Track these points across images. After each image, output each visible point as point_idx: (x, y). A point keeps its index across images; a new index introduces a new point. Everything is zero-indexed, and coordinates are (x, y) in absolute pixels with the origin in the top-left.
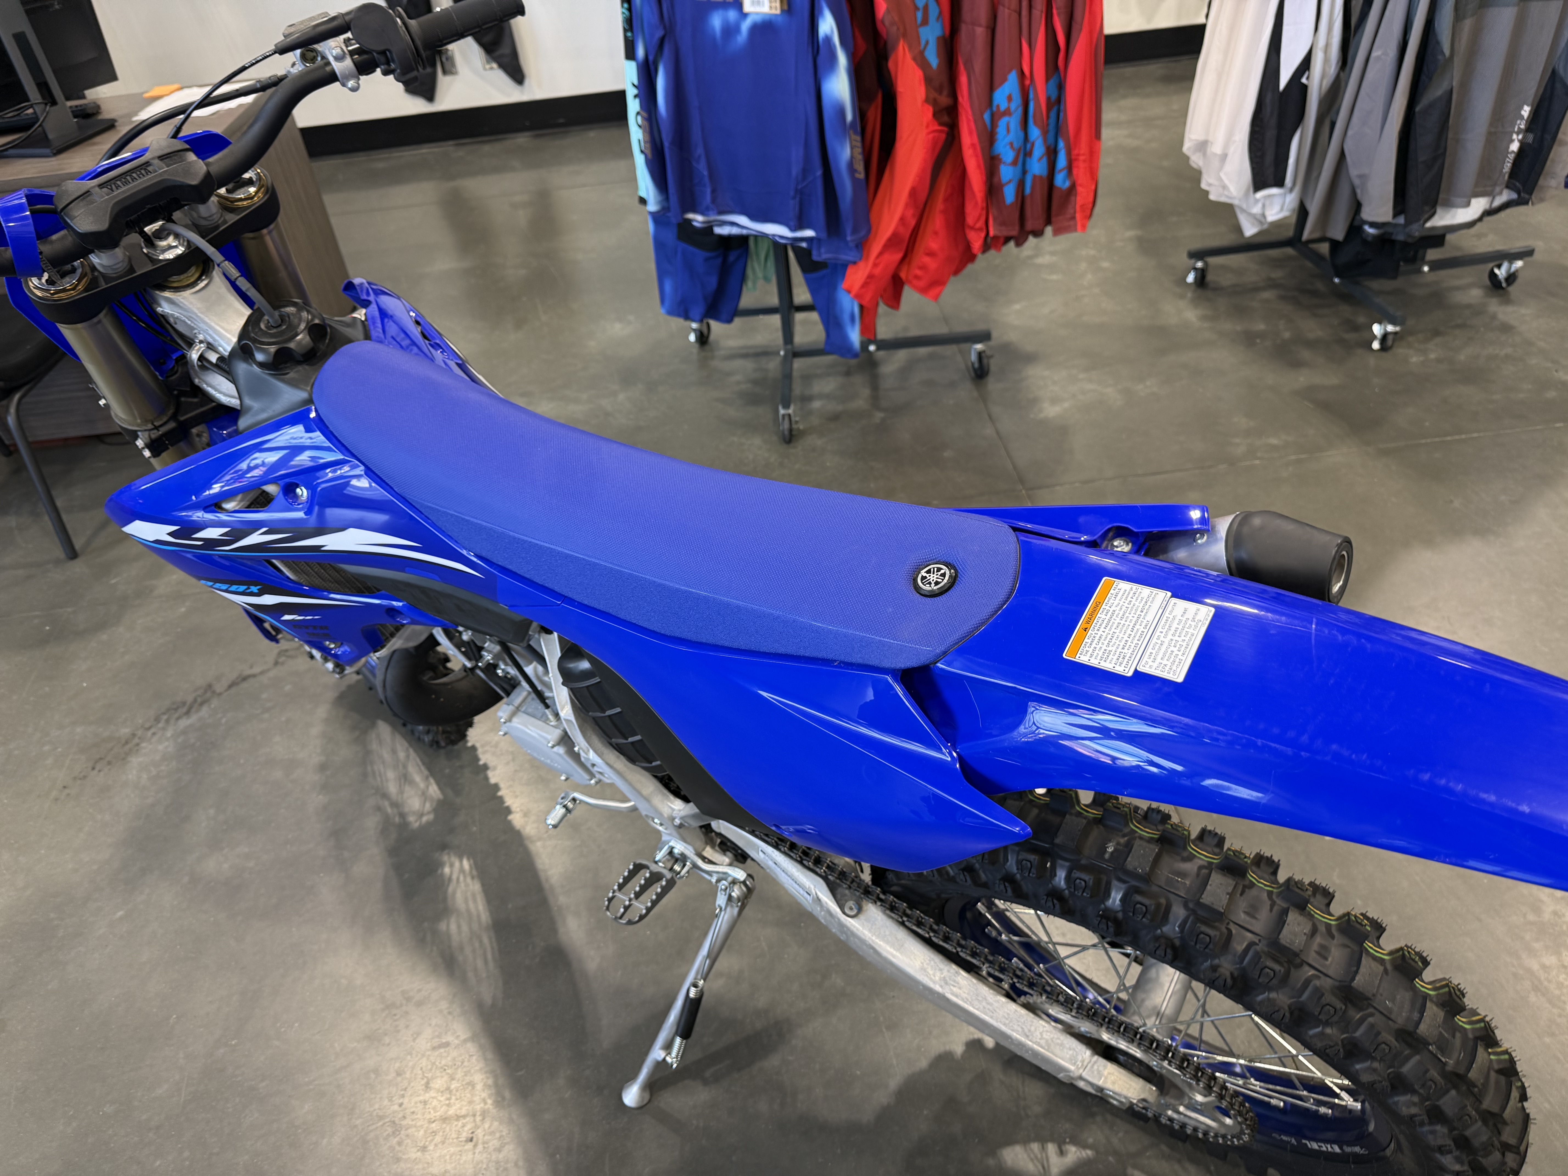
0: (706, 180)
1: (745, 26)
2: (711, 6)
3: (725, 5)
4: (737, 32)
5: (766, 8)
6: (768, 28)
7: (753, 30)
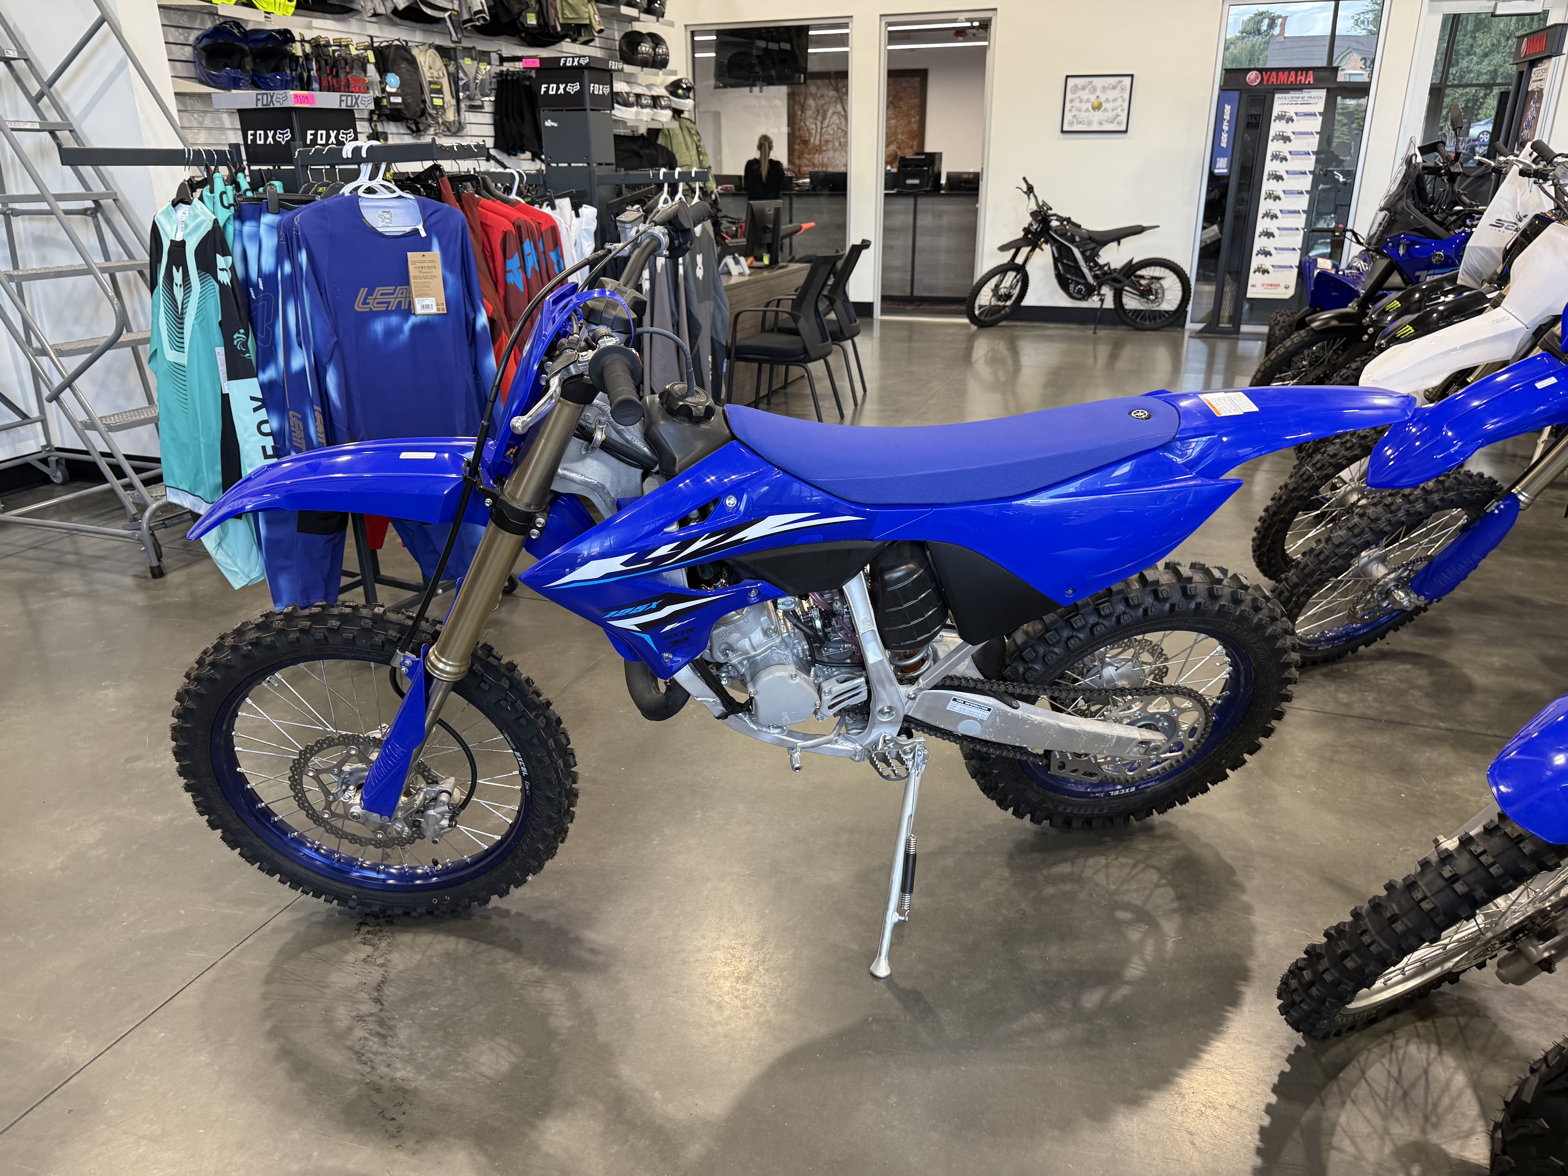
1: (407, 327)
2: (374, 315)
3: (387, 313)
4: (400, 329)
5: (434, 310)
6: (426, 326)
7: (415, 328)
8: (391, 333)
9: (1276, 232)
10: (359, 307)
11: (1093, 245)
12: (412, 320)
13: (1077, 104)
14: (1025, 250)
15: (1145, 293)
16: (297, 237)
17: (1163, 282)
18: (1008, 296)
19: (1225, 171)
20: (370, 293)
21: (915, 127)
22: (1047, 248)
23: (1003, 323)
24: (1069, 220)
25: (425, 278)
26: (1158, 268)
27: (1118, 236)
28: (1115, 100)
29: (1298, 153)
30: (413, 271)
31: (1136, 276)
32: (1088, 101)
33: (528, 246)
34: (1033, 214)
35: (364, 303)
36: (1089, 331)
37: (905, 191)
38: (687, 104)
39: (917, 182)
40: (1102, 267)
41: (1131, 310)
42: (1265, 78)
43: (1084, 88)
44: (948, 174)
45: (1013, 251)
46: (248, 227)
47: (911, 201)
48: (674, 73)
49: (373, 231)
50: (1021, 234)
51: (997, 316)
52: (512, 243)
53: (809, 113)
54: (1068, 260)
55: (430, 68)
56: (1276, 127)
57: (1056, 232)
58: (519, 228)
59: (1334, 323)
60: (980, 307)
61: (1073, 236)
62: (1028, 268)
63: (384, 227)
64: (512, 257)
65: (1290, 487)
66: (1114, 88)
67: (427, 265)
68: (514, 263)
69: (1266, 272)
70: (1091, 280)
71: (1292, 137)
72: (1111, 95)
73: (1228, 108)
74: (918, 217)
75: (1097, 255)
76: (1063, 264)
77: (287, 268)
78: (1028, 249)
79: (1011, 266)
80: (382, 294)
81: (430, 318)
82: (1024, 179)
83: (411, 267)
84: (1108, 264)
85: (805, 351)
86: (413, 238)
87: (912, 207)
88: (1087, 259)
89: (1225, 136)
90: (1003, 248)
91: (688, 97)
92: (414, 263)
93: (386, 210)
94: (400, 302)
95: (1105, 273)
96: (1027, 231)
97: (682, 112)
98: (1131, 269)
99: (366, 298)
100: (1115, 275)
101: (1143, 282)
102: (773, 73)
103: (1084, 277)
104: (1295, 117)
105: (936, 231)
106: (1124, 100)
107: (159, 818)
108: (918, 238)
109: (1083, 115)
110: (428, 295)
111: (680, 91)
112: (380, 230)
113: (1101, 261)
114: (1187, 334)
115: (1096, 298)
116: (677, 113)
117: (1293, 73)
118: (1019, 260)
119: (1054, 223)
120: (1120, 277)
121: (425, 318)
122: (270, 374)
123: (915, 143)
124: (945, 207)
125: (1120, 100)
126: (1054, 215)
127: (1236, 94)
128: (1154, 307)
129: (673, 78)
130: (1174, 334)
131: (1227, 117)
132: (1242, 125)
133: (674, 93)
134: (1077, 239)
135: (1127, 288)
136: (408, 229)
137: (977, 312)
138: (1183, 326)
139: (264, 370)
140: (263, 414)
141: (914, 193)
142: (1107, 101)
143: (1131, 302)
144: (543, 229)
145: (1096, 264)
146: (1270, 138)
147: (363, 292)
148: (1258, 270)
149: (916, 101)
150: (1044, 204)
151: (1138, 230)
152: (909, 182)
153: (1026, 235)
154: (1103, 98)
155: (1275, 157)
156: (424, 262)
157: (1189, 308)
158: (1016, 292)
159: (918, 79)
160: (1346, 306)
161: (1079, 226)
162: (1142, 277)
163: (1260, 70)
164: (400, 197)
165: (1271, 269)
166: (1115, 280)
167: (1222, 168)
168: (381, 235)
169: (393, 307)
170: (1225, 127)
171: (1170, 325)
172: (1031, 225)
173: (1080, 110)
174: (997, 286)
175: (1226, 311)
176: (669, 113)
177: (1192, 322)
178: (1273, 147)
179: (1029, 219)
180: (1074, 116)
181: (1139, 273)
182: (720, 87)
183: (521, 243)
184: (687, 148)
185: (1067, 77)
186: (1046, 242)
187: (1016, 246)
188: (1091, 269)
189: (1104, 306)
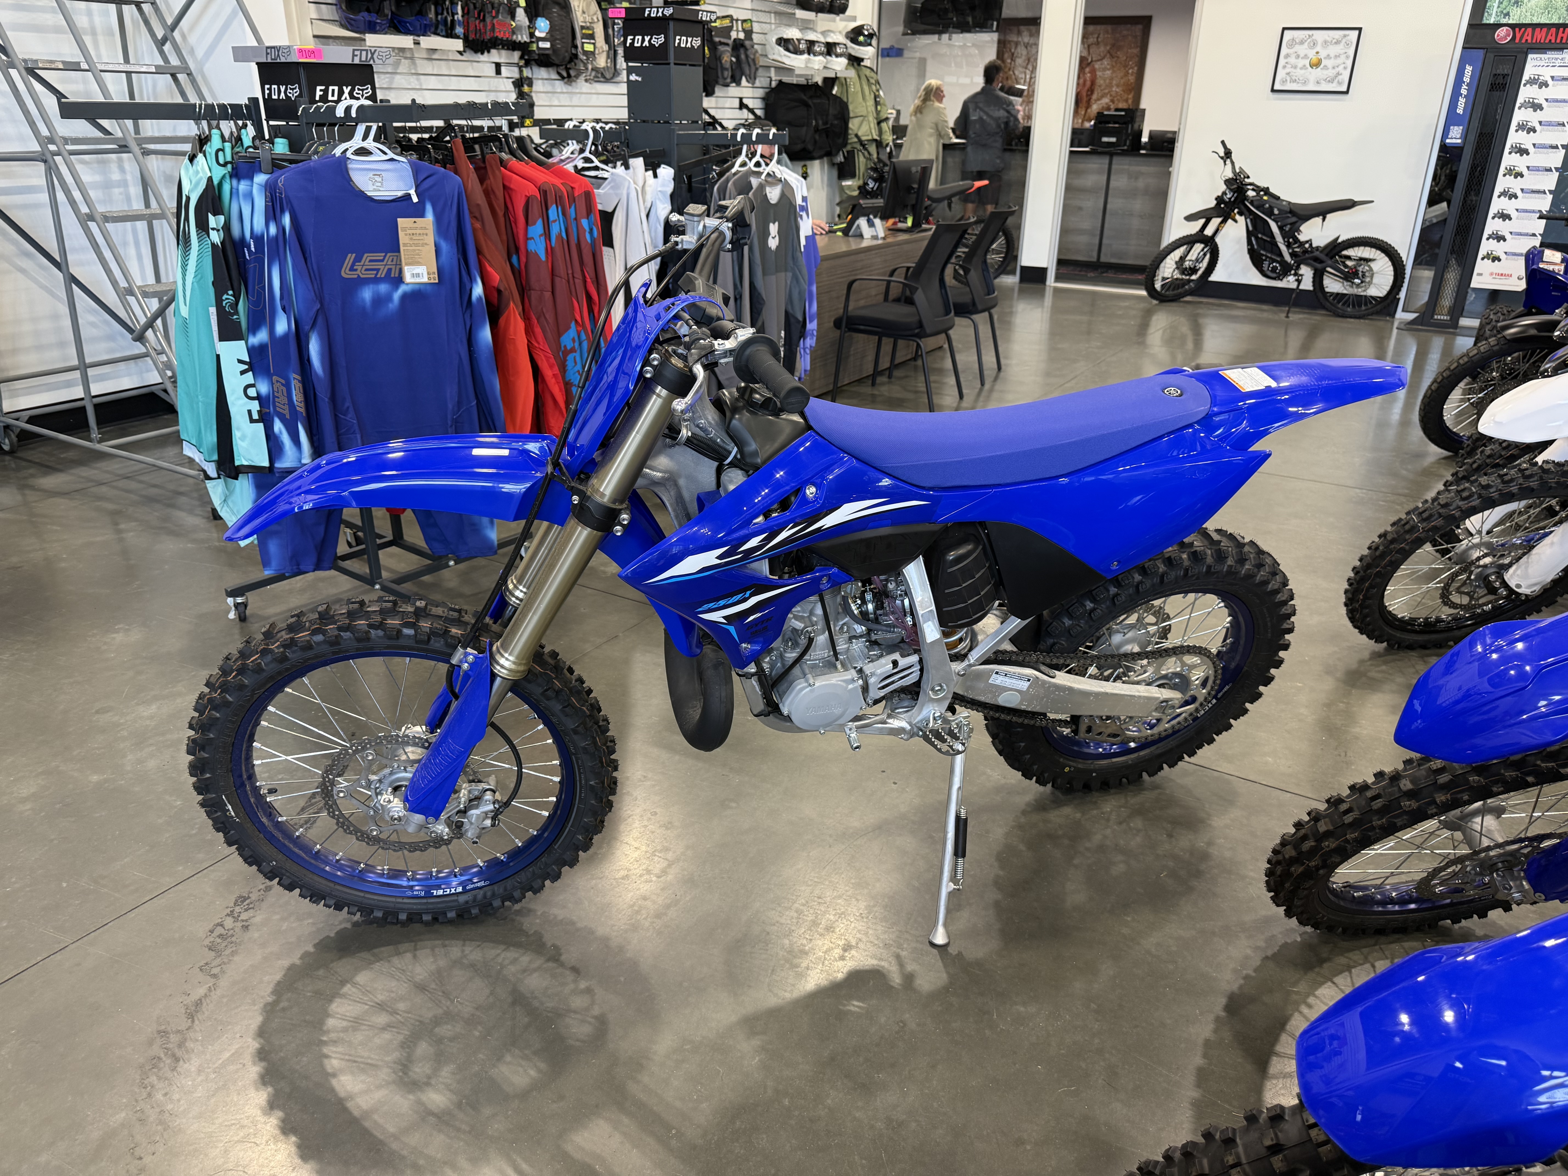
0: (356, 427)
1: (397, 296)
2: (361, 282)
3: (376, 280)
4: (389, 298)
5: (425, 279)
6: (417, 295)
7: (405, 297)
8: (379, 301)
9: (1514, 215)
10: (346, 273)
11: (1294, 219)
12: (403, 289)
13: (1292, 60)
14: (1215, 222)
15: (1349, 276)
16: (281, 198)
17: (1372, 264)
18: (1194, 270)
19: (1459, 141)
20: (358, 259)
21: (1132, 79)
22: (1241, 219)
23: (1188, 298)
24: (1266, 191)
25: (416, 245)
26: (1368, 249)
27: (1323, 210)
28: (1336, 57)
29: (1550, 124)
30: (403, 238)
31: (1341, 257)
32: (1306, 56)
33: (553, 212)
34: (1228, 182)
35: (352, 269)
36: (1280, 314)
37: (1100, 149)
38: (868, 53)
39: (1113, 140)
40: (1302, 244)
41: (1332, 294)
42: (1518, 36)
43: (1302, 42)
44: (1151, 132)
45: (1202, 221)
46: (243, 186)
47: (1105, 160)
48: (854, 19)
49: (362, 194)
50: (1213, 203)
51: (1180, 290)
52: (535, 209)
53: (1019, 61)
54: (1263, 234)
55: (584, 12)
56: (1525, 93)
57: (1252, 203)
58: (544, 193)
59: (1533, 332)
60: (1164, 279)
61: (1271, 208)
62: (1218, 239)
63: (375, 190)
64: (534, 223)
65: (1389, 537)
66: (1338, 42)
67: (418, 232)
68: (536, 230)
69: (1497, 259)
70: (1288, 258)
71: (1545, 104)
72: (1333, 50)
73: (1469, 69)
74: (1112, 177)
75: (1298, 231)
76: (1257, 238)
77: (273, 230)
78: (1219, 220)
79: (1199, 237)
80: (371, 261)
81: (422, 287)
82: (1223, 142)
83: (401, 234)
84: (1309, 241)
85: (920, 325)
86: (405, 203)
87: (1107, 166)
88: (1284, 235)
89: (1462, 101)
90: (1190, 218)
91: (870, 45)
92: (404, 229)
93: (377, 173)
94: (390, 270)
95: (1306, 251)
96: (1220, 200)
97: (862, 60)
98: (1335, 249)
99: (353, 265)
100: (1317, 253)
101: (1349, 263)
102: (970, 19)
103: (1280, 254)
104: (1550, 82)
105: (1131, 194)
106: (1347, 57)
107: (95, 778)
108: (1109, 200)
109: (1299, 73)
110: (418, 263)
111: (861, 38)
112: (369, 194)
113: (1302, 238)
114: (1396, 324)
115: (1291, 278)
116: (855, 61)
117: (1553, 30)
118: (1209, 232)
119: (1251, 193)
120: (1322, 256)
121: (417, 287)
122: (261, 337)
123: (1131, 96)
124: (1144, 169)
125: (1343, 57)
126: (1251, 184)
127: (1481, 53)
128: (1360, 292)
129: (853, 25)
130: (1381, 324)
131: (1467, 79)
132: (1485, 87)
133: (854, 41)
134: (1276, 212)
135: (1329, 269)
136: (400, 194)
137: (1158, 286)
138: (1393, 314)
139: (254, 334)
140: (249, 378)
141: (1110, 152)
142: (1328, 57)
143: (1333, 285)
144: (576, 194)
145: (1296, 240)
146: (1518, 105)
147: (351, 257)
148: (1488, 256)
149: (1136, 51)
150: (1242, 171)
151: (1348, 205)
152: (1105, 139)
153: (1218, 204)
154: (1322, 55)
155: (1521, 127)
156: (416, 228)
157: (1402, 295)
158: (1204, 265)
159: (1140, 27)
160: (1552, 313)
161: (1278, 198)
162: (1349, 258)
163: (1513, 26)
164: (392, 160)
165: (1503, 256)
166: (1317, 259)
167: (1455, 136)
168: (370, 199)
169: (382, 274)
170: (1464, 91)
171: (1378, 313)
172: (1224, 193)
173: (1295, 67)
174: (1182, 259)
175: (1447, 301)
176: (844, 61)
177: (1403, 311)
178: (1519, 115)
179: (1223, 187)
180: (1288, 74)
181: (1345, 253)
182: (907, 34)
183: (547, 209)
184: (864, 98)
185: (1284, 29)
186: (1240, 214)
187: (1206, 215)
188: (1289, 246)
189: (1302, 287)
